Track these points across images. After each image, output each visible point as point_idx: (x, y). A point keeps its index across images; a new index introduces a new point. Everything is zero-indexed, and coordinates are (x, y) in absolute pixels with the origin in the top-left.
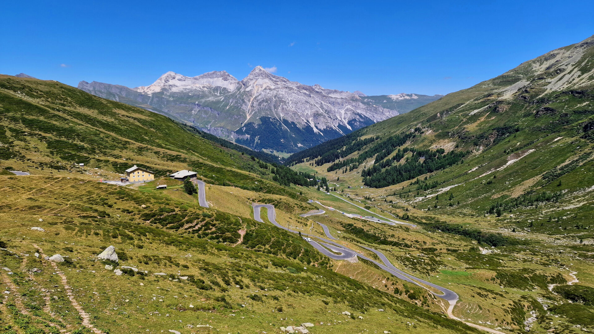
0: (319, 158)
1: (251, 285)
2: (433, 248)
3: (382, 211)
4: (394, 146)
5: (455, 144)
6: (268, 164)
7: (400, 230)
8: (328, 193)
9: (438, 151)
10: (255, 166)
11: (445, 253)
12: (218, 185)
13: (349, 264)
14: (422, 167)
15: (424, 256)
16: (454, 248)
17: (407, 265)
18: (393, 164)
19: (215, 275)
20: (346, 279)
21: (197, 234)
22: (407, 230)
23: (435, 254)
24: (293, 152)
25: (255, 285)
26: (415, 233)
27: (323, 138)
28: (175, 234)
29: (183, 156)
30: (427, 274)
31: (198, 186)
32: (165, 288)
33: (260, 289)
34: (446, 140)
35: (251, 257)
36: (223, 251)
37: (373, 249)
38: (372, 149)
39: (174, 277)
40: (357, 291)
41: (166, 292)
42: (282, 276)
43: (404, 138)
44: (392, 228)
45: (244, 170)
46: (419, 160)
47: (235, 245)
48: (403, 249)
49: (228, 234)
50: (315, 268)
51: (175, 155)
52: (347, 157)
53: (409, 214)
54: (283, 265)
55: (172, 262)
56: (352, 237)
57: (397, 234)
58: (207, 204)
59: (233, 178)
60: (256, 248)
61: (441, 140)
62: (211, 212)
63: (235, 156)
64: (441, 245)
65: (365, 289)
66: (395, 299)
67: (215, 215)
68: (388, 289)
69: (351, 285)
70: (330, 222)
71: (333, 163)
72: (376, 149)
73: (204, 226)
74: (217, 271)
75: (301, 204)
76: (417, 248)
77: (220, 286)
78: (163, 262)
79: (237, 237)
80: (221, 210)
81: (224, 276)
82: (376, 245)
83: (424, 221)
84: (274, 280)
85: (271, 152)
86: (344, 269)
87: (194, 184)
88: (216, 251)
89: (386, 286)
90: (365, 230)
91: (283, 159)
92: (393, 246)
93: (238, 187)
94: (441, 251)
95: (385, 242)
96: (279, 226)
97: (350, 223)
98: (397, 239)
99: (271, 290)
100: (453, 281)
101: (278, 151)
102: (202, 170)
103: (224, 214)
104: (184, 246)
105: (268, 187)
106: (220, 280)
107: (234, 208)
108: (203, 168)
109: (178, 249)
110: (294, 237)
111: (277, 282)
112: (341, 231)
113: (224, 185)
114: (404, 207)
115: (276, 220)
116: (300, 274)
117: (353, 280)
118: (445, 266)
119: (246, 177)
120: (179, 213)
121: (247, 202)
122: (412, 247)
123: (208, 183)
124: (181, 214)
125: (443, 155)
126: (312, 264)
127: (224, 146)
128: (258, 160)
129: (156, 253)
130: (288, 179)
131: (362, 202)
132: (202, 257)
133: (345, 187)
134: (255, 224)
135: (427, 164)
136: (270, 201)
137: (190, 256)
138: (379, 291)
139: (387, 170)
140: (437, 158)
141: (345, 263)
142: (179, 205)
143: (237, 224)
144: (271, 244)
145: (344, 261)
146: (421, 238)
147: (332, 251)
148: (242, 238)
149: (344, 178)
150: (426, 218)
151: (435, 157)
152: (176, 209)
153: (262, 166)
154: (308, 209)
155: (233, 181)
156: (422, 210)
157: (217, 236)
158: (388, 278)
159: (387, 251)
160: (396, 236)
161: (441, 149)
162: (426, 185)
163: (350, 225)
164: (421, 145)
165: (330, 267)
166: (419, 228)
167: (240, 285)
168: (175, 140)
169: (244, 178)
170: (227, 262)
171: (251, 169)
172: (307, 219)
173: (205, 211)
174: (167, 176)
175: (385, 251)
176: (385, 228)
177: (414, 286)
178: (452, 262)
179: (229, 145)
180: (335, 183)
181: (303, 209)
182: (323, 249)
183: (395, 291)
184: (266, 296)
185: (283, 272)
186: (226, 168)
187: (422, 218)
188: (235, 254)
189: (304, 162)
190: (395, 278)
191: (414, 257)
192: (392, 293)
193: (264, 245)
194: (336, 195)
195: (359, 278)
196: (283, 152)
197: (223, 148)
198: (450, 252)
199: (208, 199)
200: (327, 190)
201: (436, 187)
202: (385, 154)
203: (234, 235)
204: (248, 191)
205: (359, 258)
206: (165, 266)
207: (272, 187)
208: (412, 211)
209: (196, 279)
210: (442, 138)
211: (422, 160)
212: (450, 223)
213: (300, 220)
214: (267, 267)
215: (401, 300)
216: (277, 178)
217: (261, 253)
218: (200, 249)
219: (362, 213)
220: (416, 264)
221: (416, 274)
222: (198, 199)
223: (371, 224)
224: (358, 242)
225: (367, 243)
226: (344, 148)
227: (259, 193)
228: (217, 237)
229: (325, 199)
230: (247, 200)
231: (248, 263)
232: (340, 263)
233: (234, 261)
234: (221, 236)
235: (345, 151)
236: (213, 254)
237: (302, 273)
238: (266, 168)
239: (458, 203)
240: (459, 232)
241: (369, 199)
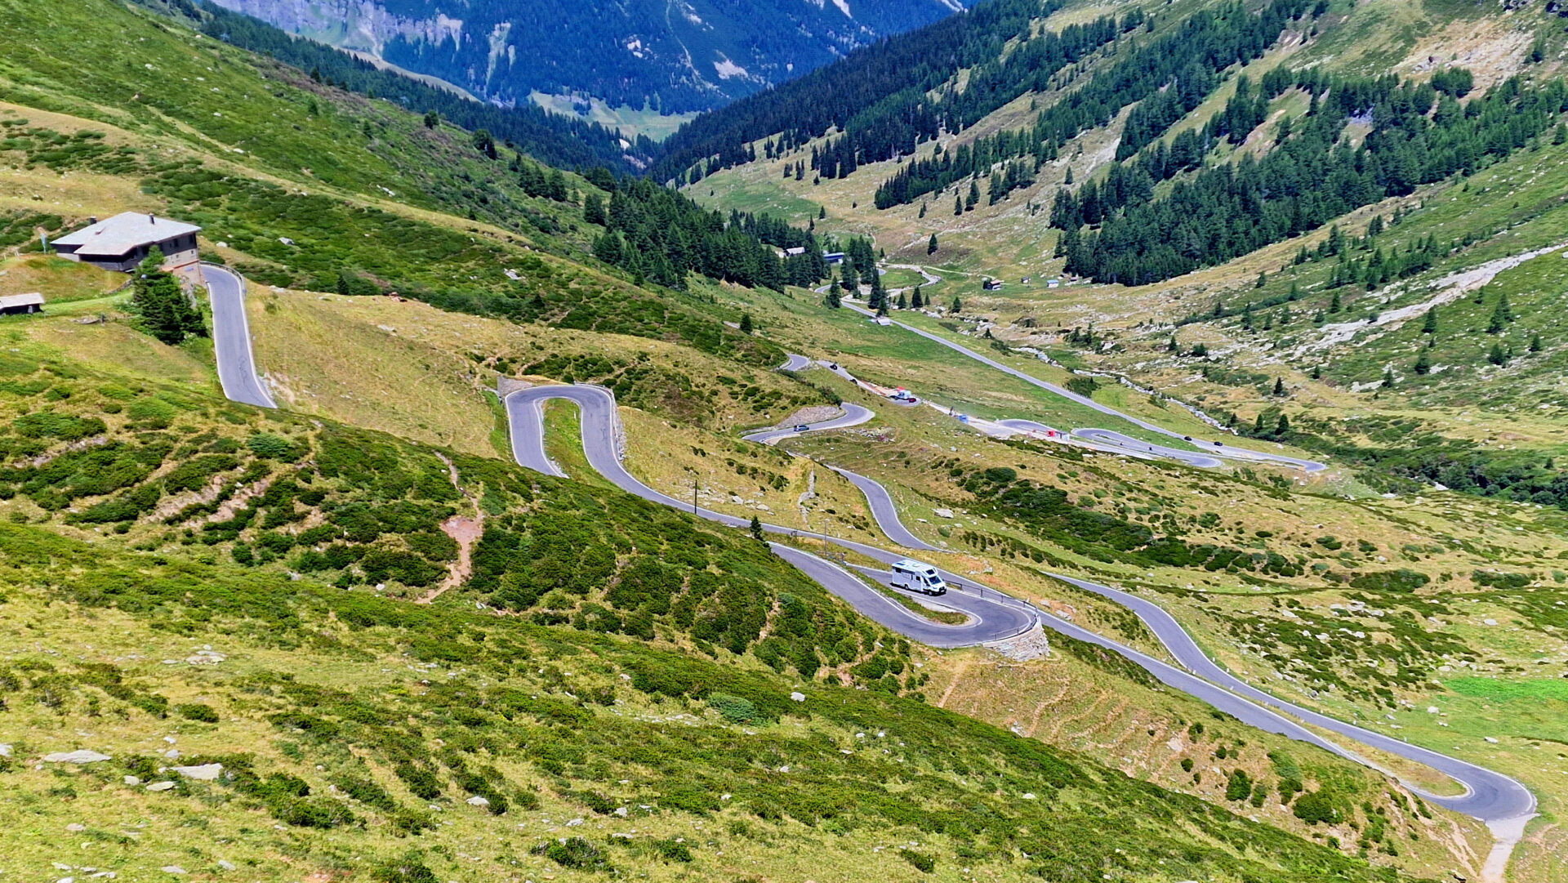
0: (833, 135)
1: (545, 789)
2: (1407, 574)
3: (1152, 401)
4: (1215, 61)
5: (1526, 41)
6: (568, 175)
7: (1248, 489)
8: (884, 321)
9: (1438, 83)
10: (496, 186)
11: (1468, 597)
12: (313, 288)
13: (1004, 667)
14: (1359, 169)
15: (1365, 615)
16: (1512, 570)
17: (1285, 661)
18: (1210, 158)
19: (357, 752)
20: (1000, 740)
21: (229, 546)
22: (1280, 487)
23: (1416, 599)
24: (692, 108)
25: (564, 793)
26: (1319, 502)
27: (851, 26)
28: (116, 547)
29: (113, 137)
30: (1382, 701)
31: (211, 298)
32: (109, 830)
33: (590, 811)
34: (1484, 25)
35: (522, 654)
36: (379, 629)
37: (1115, 589)
38: (1104, 81)
39: (149, 769)
40: (1053, 797)
41: (119, 851)
42: (691, 738)
43: (1267, 18)
44: (1209, 483)
45: (444, 209)
46: (1344, 134)
47: (433, 594)
48: (1261, 583)
49: (393, 543)
50: (844, 692)
51: (73, 133)
52: (977, 129)
53: (1290, 409)
54: (688, 685)
55: (125, 695)
56: (1012, 533)
57: (1229, 508)
58: (266, 390)
59: (388, 254)
60: (542, 607)
61: (1458, 25)
62: (296, 432)
63: (391, 133)
64: (1449, 555)
65: (1092, 785)
66: (1234, 824)
67: (317, 448)
68: (1197, 778)
69: (1025, 768)
70: (901, 466)
71: (907, 161)
72: (1127, 83)
73: (264, 504)
74: (367, 729)
75: (751, 379)
76: (1328, 575)
77: (388, 805)
78: (81, 694)
79: (438, 553)
80: (345, 418)
81: (402, 753)
82: (1129, 569)
83: (1363, 441)
84: (658, 764)
85: (577, 107)
86: (981, 693)
87: (186, 289)
88: (344, 627)
89: (1187, 766)
90: (1074, 498)
91: (644, 146)
92: (1211, 568)
93: (417, 296)
94: (1448, 586)
95: (1170, 554)
96: (650, 495)
97: (1001, 464)
98: (1232, 535)
99: (644, 814)
100: (1505, 727)
101: (614, 104)
102: (220, 212)
103: (364, 438)
104: (178, 612)
105: (576, 294)
106: (384, 775)
107: (404, 406)
108: (225, 201)
109: (145, 623)
110: (730, 547)
111: (670, 772)
112: (953, 505)
113: (344, 290)
114: (1266, 378)
115: (626, 463)
116: (773, 728)
117: (1032, 741)
118: (1470, 656)
119: (455, 247)
120: (126, 438)
121: (472, 373)
122: (1307, 569)
123: (259, 281)
124: (137, 443)
125: (1463, 102)
126: (823, 673)
127: (330, 84)
128: (510, 155)
129: (33, 648)
130: (676, 254)
131: (1056, 356)
132: (275, 660)
133: (970, 287)
134: (524, 484)
135: (1384, 152)
136: (589, 367)
137: (216, 659)
138: (1158, 792)
139: (1180, 188)
140: (1435, 118)
141: (983, 662)
142: (125, 397)
143: (434, 488)
144: (616, 582)
145: (980, 651)
146: (1347, 525)
147: (917, 608)
148: (465, 556)
149: (960, 236)
150: (1374, 427)
151: (1424, 112)
152: (111, 422)
153: (533, 186)
154: (784, 402)
155: (388, 270)
156: (1356, 386)
157: (334, 552)
158: (1199, 728)
159: (1182, 593)
160: (1227, 520)
161: (1455, 71)
162: (1377, 261)
163: (1000, 476)
164: (1355, 53)
165: (911, 684)
166: (1339, 475)
167: (491, 796)
168: (62, 51)
169: (447, 252)
170: (408, 684)
171: (480, 202)
172: (782, 453)
173: (263, 425)
174: (37, 248)
175: (1173, 596)
176: (1172, 481)
177: (1325, 761)
178: (1504, 637)
179: (350, 74)
180: (916, 268)
181: (761, 401)
182: (877, 600)
183: (1231, 785)
184: (624, 842)
185: (693, 721)
186: (348, 199)
187: (1352, 427)
188: (441, 638)
189: (752, 158)
190: (1232, 725)
191: (1318, 619)
192: (1219, 798)
193: (583, 591)
194: (924, 325)
195: (1054, 733)
196: (640, 107)
197: (324, 94)
198: (1490, 588)
199: (272, 363)
200: (878, 301)
201: (1424, 266)
202: (1171, 106)
203: (425, 546)
204: (474, 321)
205: (1052, 635)
206: (94, 713)
207: (597, 294)
208: (1303, 396)
209: (261, 771)
210: (1461, 14)
211: (1356, 130)
212: (1492, 447)
213: (748, 462)
214: (608, 701)
215: (1265, 828)
216: (618, 246)
217: (569, 628)
218: (261, 622)
219: (1054, 412)
220: (1328, 654)
221: (1330, 704)
222: (213, 367)
223: (1100, 465)
224: (1038, 557)
225: (1087, 560)
226: (963, 80)
227: (531, 328)
228: (338, 560)
229: (868, 352)
230: (468, 363)
231: (514, 683)
232: (961, 664)
233: (444, 676)
234: (359, 554)
235: (967, 96)
236: (328, 644)
237: (786, 719)
238: (559, 195)
239: (1535, 347)
240: (1534, 490)
241: (1088, 341)
